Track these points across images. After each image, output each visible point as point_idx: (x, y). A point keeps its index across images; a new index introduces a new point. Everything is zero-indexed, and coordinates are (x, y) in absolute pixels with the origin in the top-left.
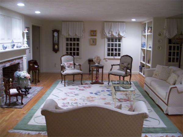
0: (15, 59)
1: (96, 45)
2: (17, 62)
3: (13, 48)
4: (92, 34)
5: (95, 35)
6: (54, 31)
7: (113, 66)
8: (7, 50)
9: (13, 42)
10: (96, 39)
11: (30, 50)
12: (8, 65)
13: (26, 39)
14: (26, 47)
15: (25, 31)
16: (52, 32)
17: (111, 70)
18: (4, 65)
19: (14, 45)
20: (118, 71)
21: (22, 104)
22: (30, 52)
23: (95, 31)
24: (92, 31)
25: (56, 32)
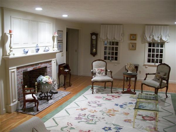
0: (41, 63)
1: (135, 49)
2: (43, 66)
3: (37, 52)
4: (132, 38)
5: (135, 40)
6: (92, 34)
7: (148, 75)
8: (29, 54)
9: (37, 46)
10: (135, 43)
11: (62, 54)
12: (30, 69)
13: (56, 43)
14: (55, 51)
15: (55, 34)
16: (90, 35)
17: (145, 79)
18: (25, 69)
19: (38, 50)
20: (153, 81)
21: (38, 110)
22: (62, 56)
23: (135, 35)
24: (131, 35)
25: (94, 35)
